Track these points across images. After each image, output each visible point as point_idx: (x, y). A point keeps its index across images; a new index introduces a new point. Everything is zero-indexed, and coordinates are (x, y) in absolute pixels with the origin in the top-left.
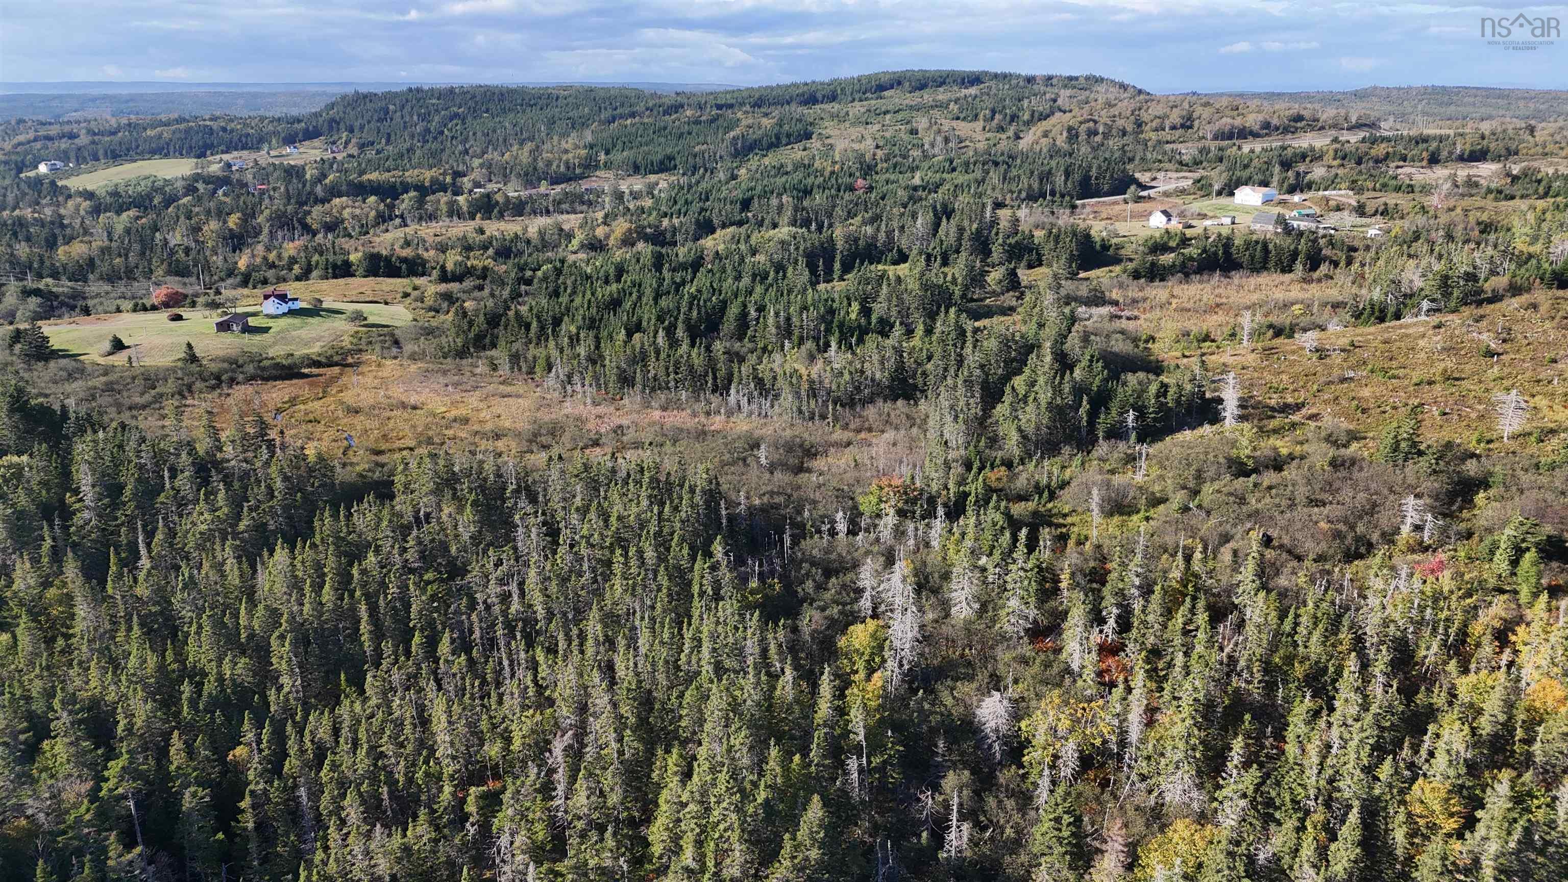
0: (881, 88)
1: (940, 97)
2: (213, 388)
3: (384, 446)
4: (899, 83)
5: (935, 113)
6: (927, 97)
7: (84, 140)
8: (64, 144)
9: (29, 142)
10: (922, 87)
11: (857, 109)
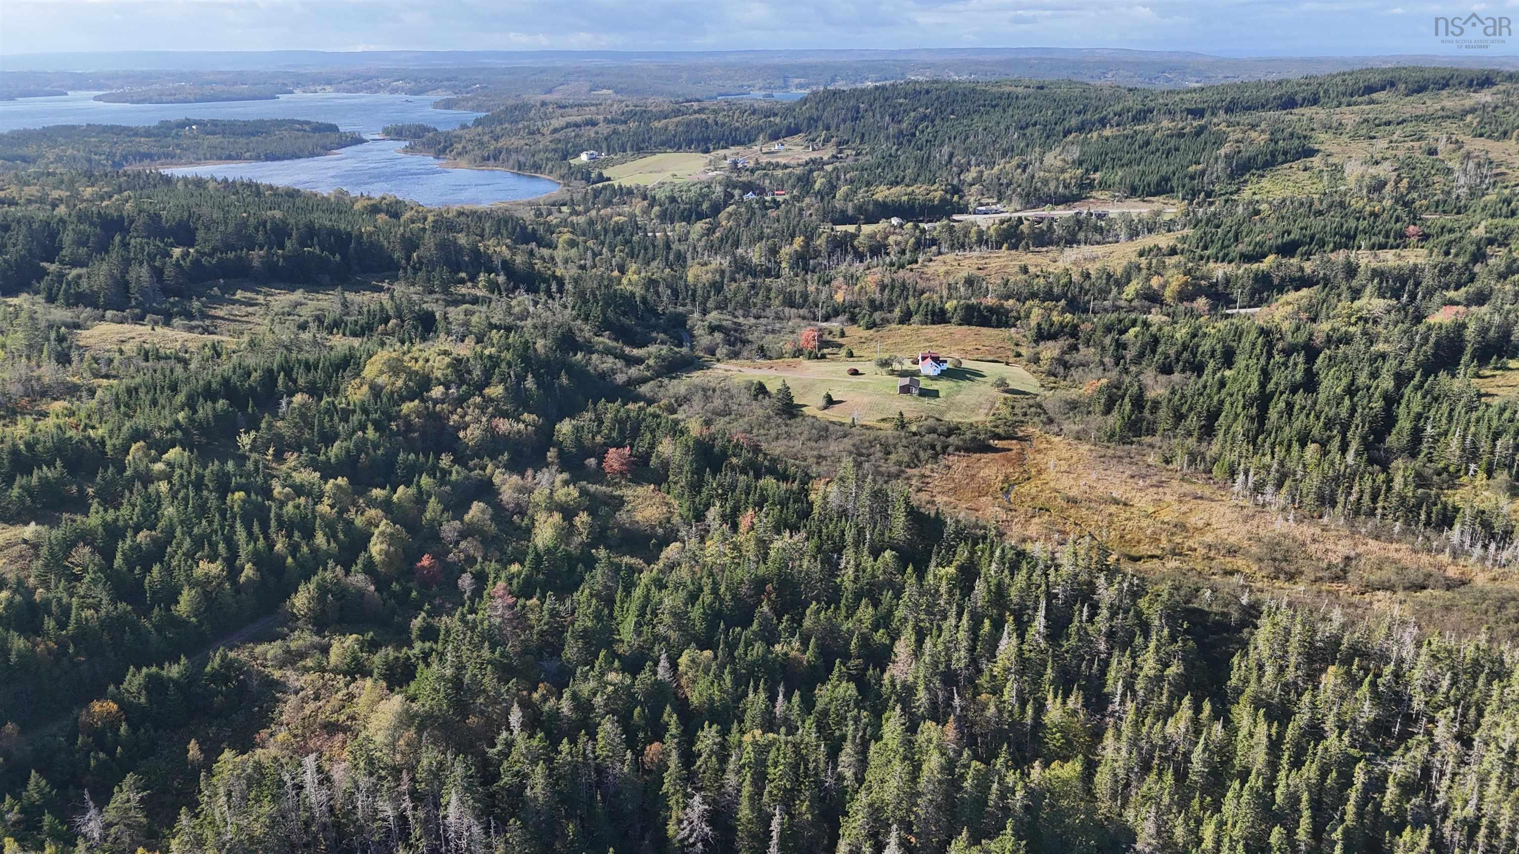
0: (1370, 89)
1: (1448, 104)
2: (935, 457)
3: (1134, 552)
4: (1392, 84)
5: (1451, 126)
6: (1430, 103)
7: (604, 129)
8: (590, 132)
9: (562, 129)
10: (1421, 89)
11: (1349, 116)
